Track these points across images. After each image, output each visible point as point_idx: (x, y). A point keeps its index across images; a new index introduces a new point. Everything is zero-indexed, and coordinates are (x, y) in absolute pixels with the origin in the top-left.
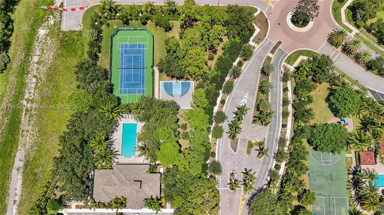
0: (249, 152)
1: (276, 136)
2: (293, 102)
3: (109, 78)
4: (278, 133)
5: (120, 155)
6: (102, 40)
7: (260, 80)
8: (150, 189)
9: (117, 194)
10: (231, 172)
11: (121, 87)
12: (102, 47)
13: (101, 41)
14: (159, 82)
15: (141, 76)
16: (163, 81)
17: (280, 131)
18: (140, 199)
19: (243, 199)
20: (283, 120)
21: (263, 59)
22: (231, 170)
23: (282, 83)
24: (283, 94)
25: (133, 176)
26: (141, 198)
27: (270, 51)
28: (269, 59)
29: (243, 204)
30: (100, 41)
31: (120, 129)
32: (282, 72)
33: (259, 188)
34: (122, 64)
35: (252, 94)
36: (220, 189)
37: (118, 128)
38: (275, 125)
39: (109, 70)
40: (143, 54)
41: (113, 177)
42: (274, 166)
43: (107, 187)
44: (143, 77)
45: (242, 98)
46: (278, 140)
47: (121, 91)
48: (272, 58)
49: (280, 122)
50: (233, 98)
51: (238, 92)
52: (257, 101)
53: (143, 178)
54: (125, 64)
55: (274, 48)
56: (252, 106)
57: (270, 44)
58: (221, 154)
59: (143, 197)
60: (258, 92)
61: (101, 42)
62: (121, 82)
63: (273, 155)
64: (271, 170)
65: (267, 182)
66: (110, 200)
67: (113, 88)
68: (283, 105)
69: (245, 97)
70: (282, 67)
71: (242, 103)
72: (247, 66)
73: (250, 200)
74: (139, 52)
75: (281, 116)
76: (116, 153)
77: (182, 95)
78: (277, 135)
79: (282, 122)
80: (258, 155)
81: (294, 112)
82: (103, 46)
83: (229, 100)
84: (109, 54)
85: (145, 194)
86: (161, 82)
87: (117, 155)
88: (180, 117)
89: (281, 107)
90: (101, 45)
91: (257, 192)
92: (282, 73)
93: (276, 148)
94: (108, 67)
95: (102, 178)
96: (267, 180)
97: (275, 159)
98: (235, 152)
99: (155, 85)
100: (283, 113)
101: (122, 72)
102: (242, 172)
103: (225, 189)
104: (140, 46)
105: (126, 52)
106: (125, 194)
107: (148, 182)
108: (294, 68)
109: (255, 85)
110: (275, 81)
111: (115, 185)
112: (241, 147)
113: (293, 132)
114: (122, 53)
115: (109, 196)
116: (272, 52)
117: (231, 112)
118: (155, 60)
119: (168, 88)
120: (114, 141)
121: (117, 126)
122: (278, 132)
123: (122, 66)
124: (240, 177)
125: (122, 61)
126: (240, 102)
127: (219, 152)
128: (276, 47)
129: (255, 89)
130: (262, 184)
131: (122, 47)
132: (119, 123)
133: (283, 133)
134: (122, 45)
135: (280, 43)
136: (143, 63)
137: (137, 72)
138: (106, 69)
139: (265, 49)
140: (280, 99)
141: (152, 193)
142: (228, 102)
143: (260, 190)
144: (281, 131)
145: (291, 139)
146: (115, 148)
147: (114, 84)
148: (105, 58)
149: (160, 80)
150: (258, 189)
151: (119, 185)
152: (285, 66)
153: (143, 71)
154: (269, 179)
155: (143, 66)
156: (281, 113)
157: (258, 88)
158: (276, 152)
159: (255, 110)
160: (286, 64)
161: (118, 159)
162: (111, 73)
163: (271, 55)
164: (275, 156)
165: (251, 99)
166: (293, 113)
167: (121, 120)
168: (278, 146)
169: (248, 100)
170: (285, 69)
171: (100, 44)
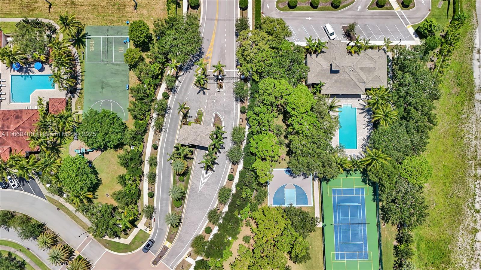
0: (200, 114)
1: (166, 135)
2: (142, 180)
3: (380, 210)
4: (163, 138)
5: (358, 109)
6: (395, 265)
7: (182, 209)
8: (320, 63)
9: (359, 58)
10: (221, 90)
11: (363, 197)
12: (394, 254)
13: (395, 263)
14: (314, 205)
15: (339, 213)
16: (309, 207)
17: (161, 141)
18: (331, 51)
19: (207, 58)
20: (157, 155)
21: (178, 239)
22: (222, 92)
23: (155, 205)
24: (154, 189)
25: (340, 79)
26: (330, 53)
27: (168, 251)
28: (170, 239)
29: (208, 52)
30: (397, 263)
31: (360, 142)
32: (154, 221)
33: (189, 72)
34: (364, 230)
35: (194, 189)
36: (235, 70)
37: (363, 142)
38: (166, 148)
39: (381, 221)
40: (337, 245)
41: (364, 78)
42: (170, 98)
43: (372, 65)
44: (335, 211)
45: (207, 184)
46: (164, 129)
47: (363, 193)
48: (166, 241)
49: (160, 152)
50: (218, 184)
51: (211, 192)
52: (188, 179)
53: (329, 77)
54: (361, 230)
55: (163, 254)
56: (194, 173)
57: (168, 262)
58: (233, 111)
59: (328, 54)
60: (186, 192)
61: (395, 261)
62: (363, 205)
63: (171, 112)
64: (174, 93)
65: (179, 79)
66: (366, 52)
67: (373, 197)
68: (155, 175)
69: (203, 185)
70: (154, 228)
71: (206, 178)
72: (199, 229)
73: (199, 58)
74: (342, 248)
75: (158, 161)
76: (362, 111)
77: (283, 187)
78: (164, 136)
79: (157, 152)
80: (188, 111)
81: (142, 166)
82: (392, 255)
83: (223, 181)
84: (382, 245)
85: (325, 58)
86: (312, 205)
87: (361, 109)
88: (285, 158)
89: (157, 172)
90: (395, 257)
91: (191, 67)
92: (154, 219)
93: (167, 120)
94: (383, 226)
95: (379, 76)
96: (179, 81)
97: (168, 106)
98: (216, 114)
99: (319, 200)
100: (156, 165)
101: (364, 219)
102: (209, 90)
103: (230, 70)
104: (342, 257)
105: (360, 247)
106: (348, 58)
107: (322, 71)
108: (138, 226)
109: (189, 201)
110: (164, 208)
111: (362, 67)
112: (209, 120)
113: (145, 141)
114: (366, 246)
115: (368, 57)
116: (166, 249)
117: (221, 165)
118: (321, 237)
119: (301, 196)
120: (366, 127)
121: (364, 145)
122: (163, 140)
123: (364, 228)
124: (212, 85)
125: (365, 234)
126: (209, 179)
127: (236, 113)
128: (160, 256)
129: (189, 196)
130: (185, 76)
131: (366, 254)
132: (361, 149)
133: (157, 139)
134: (366, 258)
135: (155, 263)
136: (336, 232)
137: (344, 219)
138: (385, 222)
139: (175, 253)
140: (159, 182)
141: (317, 59)
142: (224, 178)
143: (188, 69)
144: (159, 142)
145: (148, 131)
146: (364, 117)
147: (373, 201)
148: (387, 238)
149: (313, 207)
150: (190, 70)
151: (357, 68)
152: (150, 230)
153: (335, 220)
154: (177, 82)
155: (336, 227)
156: (158, 165)
157: (185, 197)
158: (167, 114)
159: (190, 168)
160: (148, 232)
161: (360, 104)
162: (377, 217)
163: (168, 244)
164: (168, 110)
165: (195, 182)
166: (143, 164)
167: (360, 153)
168: (164, 123)
169: (199, 181)
170: (149, 225)
171: (396, 259)
